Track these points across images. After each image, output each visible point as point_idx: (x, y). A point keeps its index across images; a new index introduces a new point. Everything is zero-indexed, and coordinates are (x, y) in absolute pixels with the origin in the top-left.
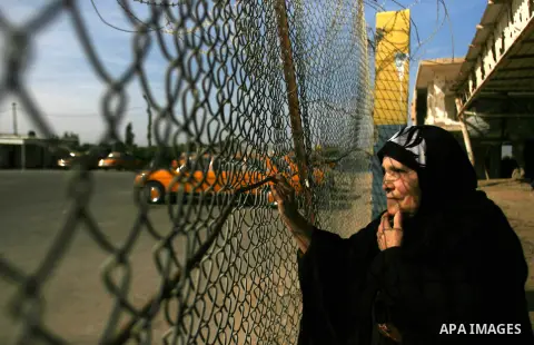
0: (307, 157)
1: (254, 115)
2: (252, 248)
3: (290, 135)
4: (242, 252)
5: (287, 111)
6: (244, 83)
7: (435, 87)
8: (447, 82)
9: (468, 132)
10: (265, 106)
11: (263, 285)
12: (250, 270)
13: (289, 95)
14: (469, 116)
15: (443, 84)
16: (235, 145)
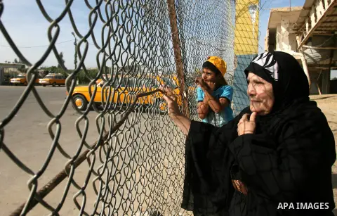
0: (185, 76)
1: (149, 49)
2: (147, 133)
3: (173, 62)
4: (140, 135)
5: (171, 46)
6: (142, 29)
7: (282, 28)
8: (290, 24)
9: (306, 60)
10: (157, 43)
11: (154, 157)
12: (146, 147)
13: (173, 35)
14: (307, 48)
15: (288, 25)
16: (137, 69)
